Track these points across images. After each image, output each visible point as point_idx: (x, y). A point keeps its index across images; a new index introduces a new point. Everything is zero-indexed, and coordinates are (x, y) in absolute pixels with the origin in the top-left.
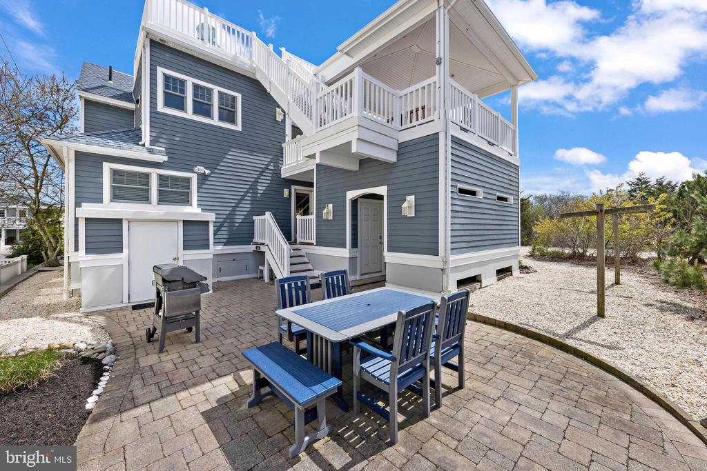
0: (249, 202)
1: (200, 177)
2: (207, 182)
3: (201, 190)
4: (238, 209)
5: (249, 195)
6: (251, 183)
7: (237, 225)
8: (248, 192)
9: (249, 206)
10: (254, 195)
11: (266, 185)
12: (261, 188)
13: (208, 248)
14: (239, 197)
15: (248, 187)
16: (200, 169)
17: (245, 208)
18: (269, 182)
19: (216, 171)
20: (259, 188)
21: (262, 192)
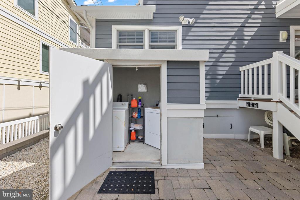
0: (234, 51)
1: (185, 29)
2: (190, 34)
3: (185, 42)
4: (221, 60)
5: (234, 42)
6: (236, 29)
7: (220, 77)
8: (233, 40)
9: (233, 55)
10: (240, 42)
11: (256, 29)
12: (249, 34)
13: (199, 102)
14: (223, 47)
15: (233, 33)
16: (185, 20)
17: (230, 58)
18: (259, 25)
19: (199, 21)
20: (246, 33)
21: (249, 38)
